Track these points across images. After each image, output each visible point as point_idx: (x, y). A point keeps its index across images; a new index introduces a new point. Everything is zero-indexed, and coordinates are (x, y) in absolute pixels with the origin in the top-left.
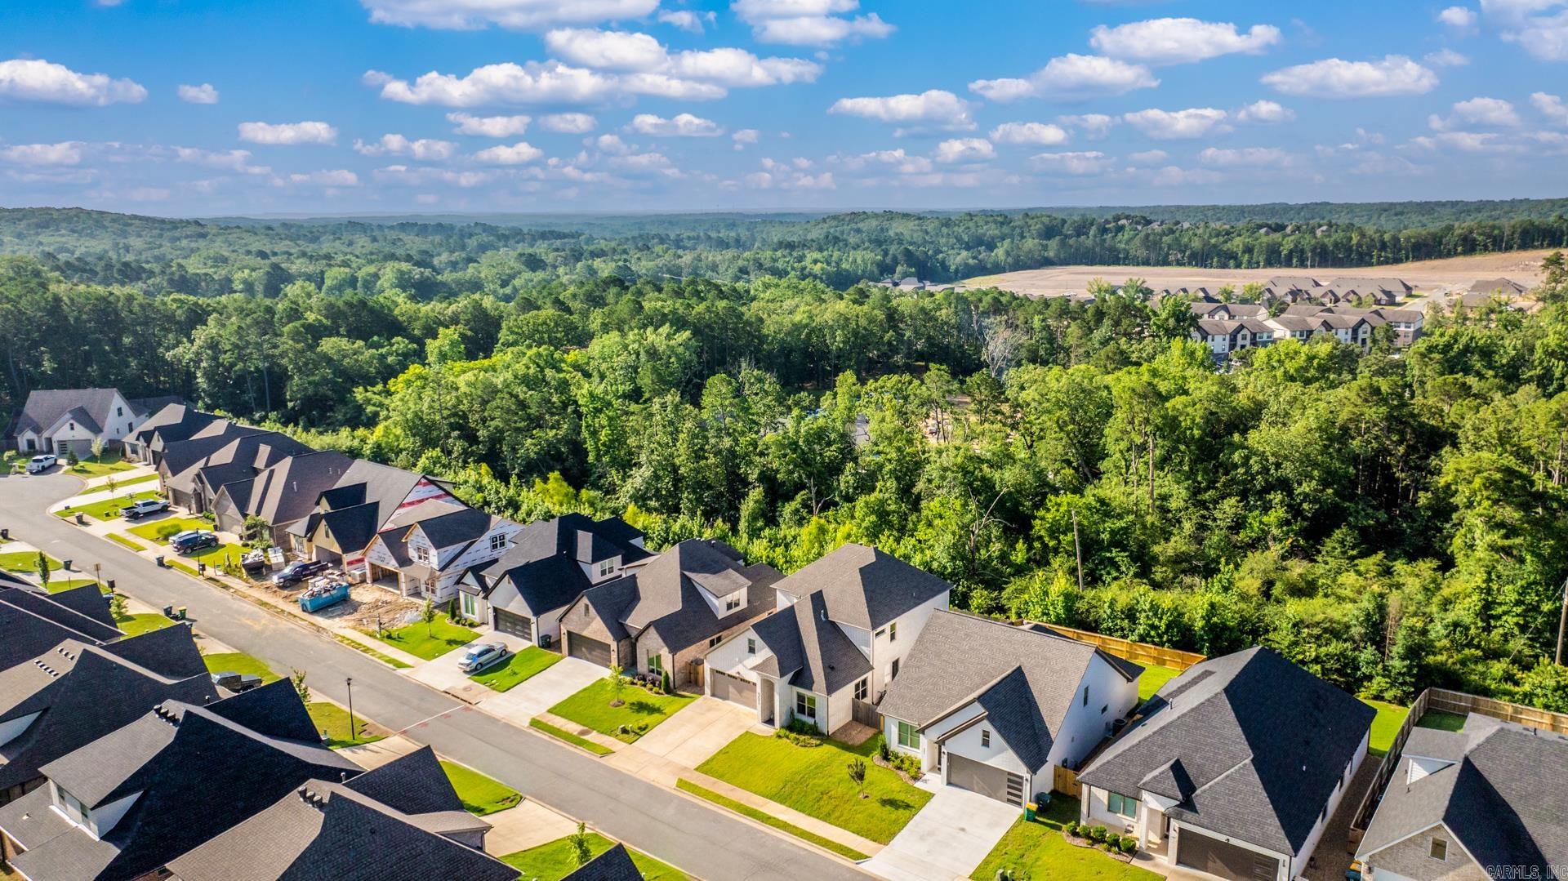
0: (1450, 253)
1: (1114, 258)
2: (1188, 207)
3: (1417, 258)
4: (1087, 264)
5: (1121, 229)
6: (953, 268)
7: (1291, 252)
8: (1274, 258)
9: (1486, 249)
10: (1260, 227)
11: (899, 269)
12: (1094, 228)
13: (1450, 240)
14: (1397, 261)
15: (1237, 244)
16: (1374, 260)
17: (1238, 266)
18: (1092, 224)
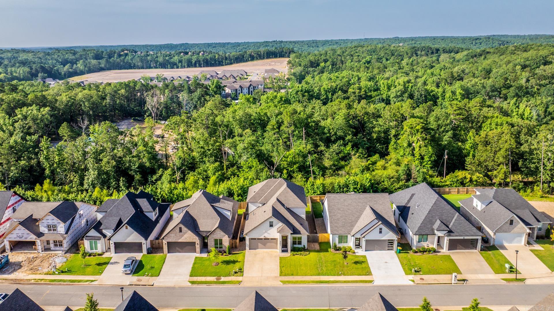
0: (247, 61)
1: (130, 66)
2: (140, 45)
3: (237, 62)
4: (119, 69)
5: (126, 55)
6: (63, 73)
7: (196, 62)
8: (190, 64)
9: (257, 59)
10: (181, 53)
11: (40, 75)
12: (116, 54)
13: (246, 56)
14: (231, 64)
15: (176, 59)
16: (224, 64)
17: (178, 68)
18: (115, 53)
